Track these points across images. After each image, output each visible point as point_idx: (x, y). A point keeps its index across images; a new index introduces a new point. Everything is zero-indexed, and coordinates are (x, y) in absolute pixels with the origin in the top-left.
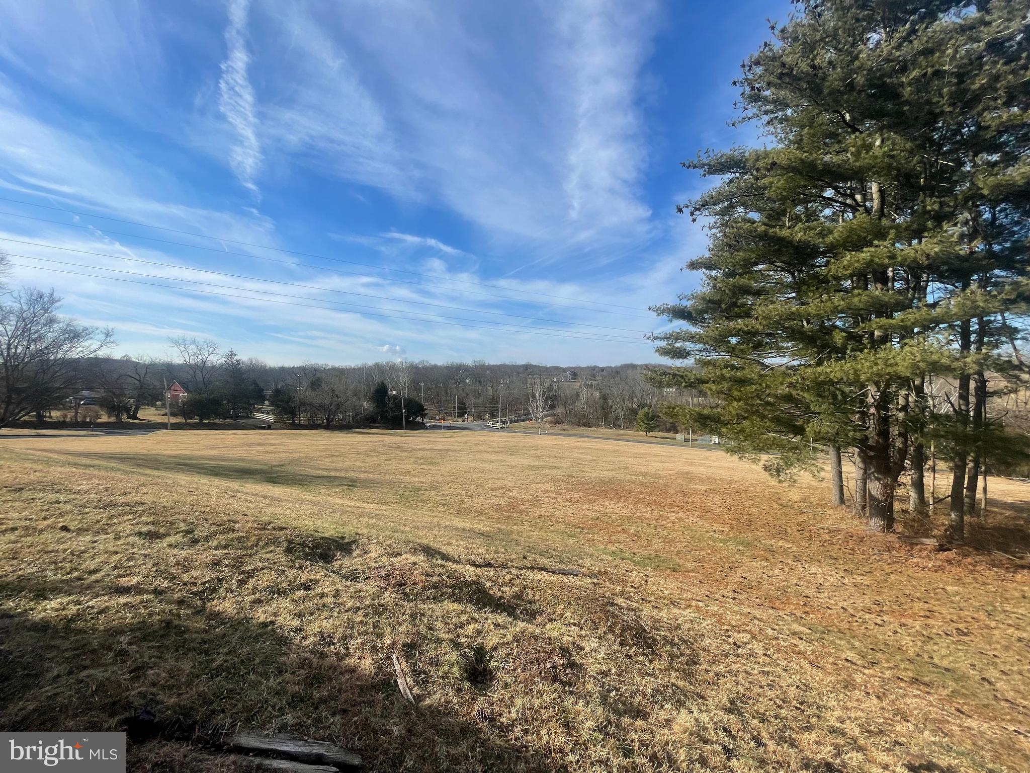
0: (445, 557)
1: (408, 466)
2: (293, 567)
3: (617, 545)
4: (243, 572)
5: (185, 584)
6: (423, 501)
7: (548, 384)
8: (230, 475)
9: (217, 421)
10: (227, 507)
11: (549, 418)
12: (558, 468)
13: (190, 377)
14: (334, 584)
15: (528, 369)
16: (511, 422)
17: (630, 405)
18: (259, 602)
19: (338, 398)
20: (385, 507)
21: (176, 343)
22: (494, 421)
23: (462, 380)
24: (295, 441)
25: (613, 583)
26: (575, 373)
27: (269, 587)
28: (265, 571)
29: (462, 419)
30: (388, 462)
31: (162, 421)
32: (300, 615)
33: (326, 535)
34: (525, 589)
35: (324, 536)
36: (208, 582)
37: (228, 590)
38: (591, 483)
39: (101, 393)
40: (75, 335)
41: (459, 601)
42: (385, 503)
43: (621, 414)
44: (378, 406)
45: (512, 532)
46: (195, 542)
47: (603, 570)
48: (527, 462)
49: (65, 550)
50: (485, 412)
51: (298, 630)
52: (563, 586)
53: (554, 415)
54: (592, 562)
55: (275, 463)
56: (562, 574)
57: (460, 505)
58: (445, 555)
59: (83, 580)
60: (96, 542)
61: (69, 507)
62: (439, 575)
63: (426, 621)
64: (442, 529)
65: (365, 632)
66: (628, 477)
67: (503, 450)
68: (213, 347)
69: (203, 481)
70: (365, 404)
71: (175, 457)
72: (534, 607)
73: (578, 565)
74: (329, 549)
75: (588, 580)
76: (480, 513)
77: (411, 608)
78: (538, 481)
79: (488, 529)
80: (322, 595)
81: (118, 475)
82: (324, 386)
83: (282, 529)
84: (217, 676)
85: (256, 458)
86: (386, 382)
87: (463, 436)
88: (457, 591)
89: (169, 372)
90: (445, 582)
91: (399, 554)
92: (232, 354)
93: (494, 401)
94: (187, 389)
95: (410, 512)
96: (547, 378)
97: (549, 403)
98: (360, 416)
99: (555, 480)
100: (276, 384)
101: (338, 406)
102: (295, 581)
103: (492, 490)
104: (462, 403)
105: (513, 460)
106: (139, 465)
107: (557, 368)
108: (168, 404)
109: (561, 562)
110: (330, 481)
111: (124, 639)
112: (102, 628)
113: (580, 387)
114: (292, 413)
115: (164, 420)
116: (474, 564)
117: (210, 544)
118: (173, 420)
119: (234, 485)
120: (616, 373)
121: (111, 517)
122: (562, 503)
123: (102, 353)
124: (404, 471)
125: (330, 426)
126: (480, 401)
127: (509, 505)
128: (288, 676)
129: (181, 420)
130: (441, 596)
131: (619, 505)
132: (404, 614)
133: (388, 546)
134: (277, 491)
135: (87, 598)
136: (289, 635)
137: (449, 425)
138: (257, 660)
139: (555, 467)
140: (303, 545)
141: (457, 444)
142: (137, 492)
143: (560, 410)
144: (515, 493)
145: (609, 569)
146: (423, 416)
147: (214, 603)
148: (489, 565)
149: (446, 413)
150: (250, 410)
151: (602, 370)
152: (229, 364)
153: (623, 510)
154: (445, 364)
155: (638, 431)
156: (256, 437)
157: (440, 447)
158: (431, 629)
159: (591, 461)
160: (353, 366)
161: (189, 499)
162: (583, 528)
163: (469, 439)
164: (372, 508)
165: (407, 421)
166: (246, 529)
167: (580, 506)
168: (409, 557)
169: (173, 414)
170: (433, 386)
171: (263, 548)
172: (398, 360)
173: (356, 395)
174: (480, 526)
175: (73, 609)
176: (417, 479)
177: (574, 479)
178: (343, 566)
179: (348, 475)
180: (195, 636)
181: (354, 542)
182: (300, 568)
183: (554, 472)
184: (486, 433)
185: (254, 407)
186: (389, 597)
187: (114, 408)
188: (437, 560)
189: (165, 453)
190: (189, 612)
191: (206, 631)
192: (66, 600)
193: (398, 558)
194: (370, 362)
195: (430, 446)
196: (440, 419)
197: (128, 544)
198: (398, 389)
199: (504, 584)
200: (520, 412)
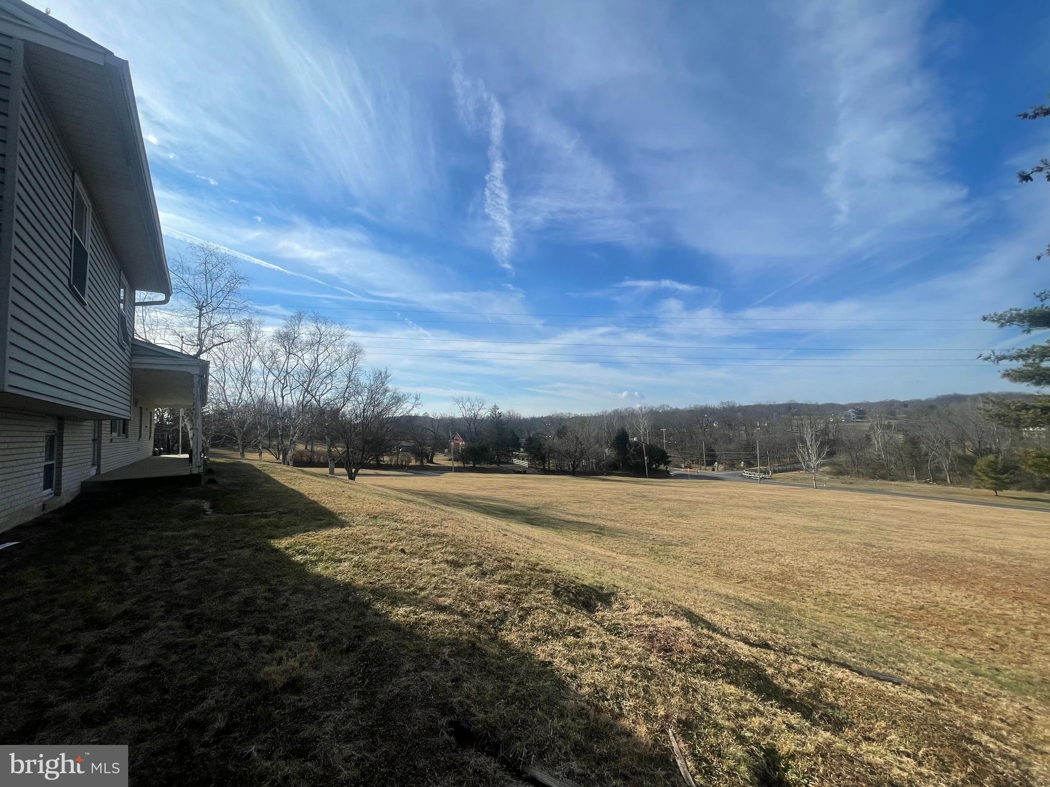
0: (711, 627)
1: (655, 517)
2: (561, 611)
3: (963, 651)
4: (522, 609)
5: (481, 611)
6: (675, 558)
7: (822, 426)
8: (497, 514)
9: (485, 466)
10: (503, 545)
11: (827, 468)
12: (849, 532)
13: (466, 429)
14: (599, 635)
15: (792, 409)
16: (775, 472)
17: (960, 452)
18: (536, 639)
19: (581, 445)
20: (635, 560)
21: (457, 401)
22: (752, 471)
23: (708, 424)
24: (547, 486)
25: (963, 707)
26: (861, 411)
27: (544, 627)
28: (539, 611)
29: (711, 468)
30: (633, 511)
31: (448, 465)
32: (572, 661)
33: (586, 583)
34: (822, 687)
35: (583, 583)
36: (497, 612)
37: (513, 624)
38: (905, 556)
39: (411, 443)
40: (398, 400)
41: (736, 683)
42: (634, 555)
43: (945, 464)
44: (619, 453)
45: (790, 609)
46: (484, 574)
47: (943, 685)
48: (801, 522)
49: (405, 569)
50: (739, 460)
51: (574, 677)
52: (880, 696)
53: (834, 464)
54: (922, 670)
55: (531, 506)
56: (874, 677)
57: (718, 566)
58: (709, 624)
59: (417, 594)
60: (421, 564)
61: (403, 534)
62: (708, 647)
63: (700, 699)
64: (701, 593)
65: (636, 694)
66: (969, 554)
67: (765, 505)
68: (482, 402)
69: (480, 518)
70: (606, 451)
71: (458, 496)
72: (841, 715)
73: (899, 670)
74: (591, 598)
75: (918, 694)
76: (745, 579)
77: (681, 680)
78: (819, 547)
79: (757, 600)
80: (591, 646)
81: (427, 509)
82: (569, 434)
83: (548, 571)
84: (512, 704)
85: (517, 500)
86: (626, 429)
87: (714, 487)
88: (732, 671)
89: (451, 425)
90: (716, 658)
91: (658, 615)
92: (496, 408)
93: (749, 447)
94: (464, 439)
95: (662, 568)
96: (821, 419)
97: (826, 449)
98: (603, 462)
99: (846, 548)
100: (529, 433)
101: (582, 452)
102: (565, 626)
103: (757, 552)
104: (709, 449)
105: (781, 519)
106: (437, 502)
107: (832, 406)
108: (452, 451)
109: (871, 661)
110: (581, 527)
111: (446, 651)
112: (431, 637)
113: (872, 428)
114: (543, 459)
115: (450, 464)
116: (746, 641)
117: (494, 577)
118: (456, 464)
119: (503, 523)
120: (929, 407)
121: (428, 545)
122: (860, 580)
123: (413, 413)
124: (651, 522)
125: (574, 472)
126: (732, 446)
127: (782, 574)
128: (569, 721)
129: (461, 464)
130: (714, 672)
131: (958, 594)
132: (674, 685)
133: (646, 604)
134: (536, 532)
135: (420, 610)
136: (566, 679)
137: (696, 474)
138: (542, 698)
139: (843, 532)
140: (567, 589)
141: (707, 496)
142: (441, 525)
143: (842, 458)
144: (787, 560)
145: (954, 685)
146: (667, 463)
147: (504, 633)
148: (766, 646)
149: (693, 461)
150: (509, 456)
151: (905, 404)
152: (493, 417)
153: (966, 602)
154: (688, 408)
155: (978, 487)
156: (515, 480)
157: (688, 498)
158: (706, 710)
159: (900, 527)
160: (594, 414)
161: (476, 534)
162: (898, 619)
163: (721, 490)
164: (622, 559)
165: (650, 469)
166: (520, 567)
167: (889, 586)
168: (670, 620)
169: (456, 460)
170: (676, 431)
171: (534, 587)
172: (637, 406)
173: (598, 442)
174: (747, 596)
175: (413, 618)
176: (665, 533)
177: (874, 550)
178: (605, 618)
179: (596, 522)
180: (493, 660)
181: (613, 594)
182: (568, 613)
183: (843, 537)
184: (742, 484)
185: (513, 454)
186: (655, 661)
187: (420, 455)
188: (702, 628)
189: (451, 492)
190: (486, 637)
191: (500, 658)
192: (408, 609)
193: (660, 620)
194: (610, 410)
195: (677, 497)
196: (686, 467)
197: (440, 569)
198: (639, 436)
199: (790, 675)
200: (784, 460)
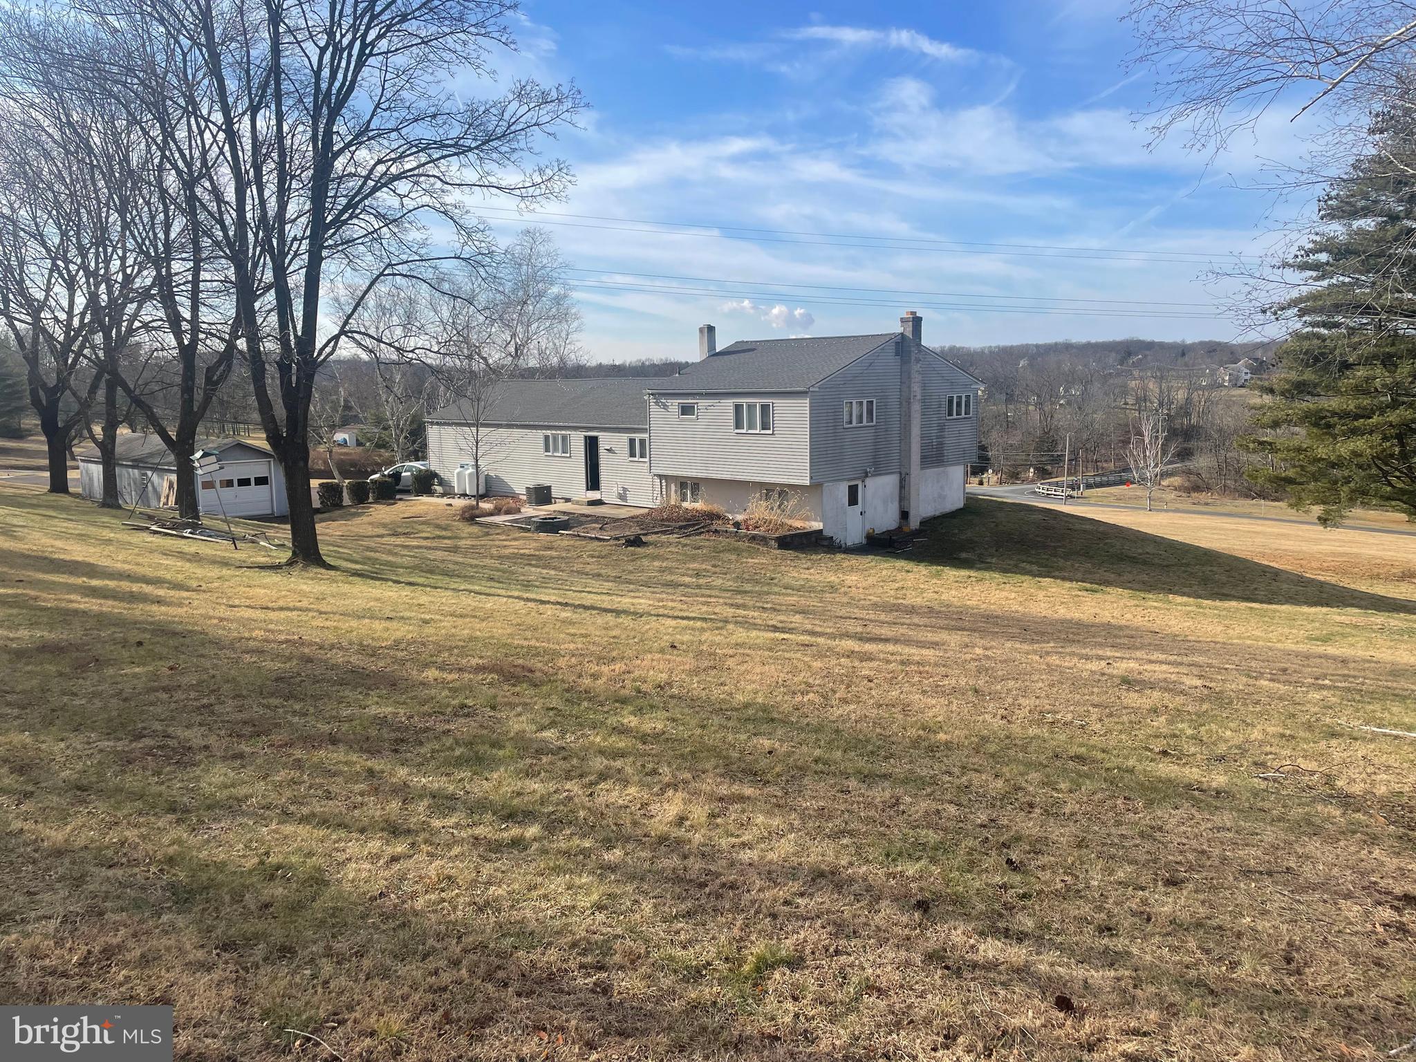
11: (1177, 481)
16: (1089, 486)
22: (1050, 484)
53: (1189, 472)
93: (1047, 440)
97: (1177, 446)
200: (1105, 465)
